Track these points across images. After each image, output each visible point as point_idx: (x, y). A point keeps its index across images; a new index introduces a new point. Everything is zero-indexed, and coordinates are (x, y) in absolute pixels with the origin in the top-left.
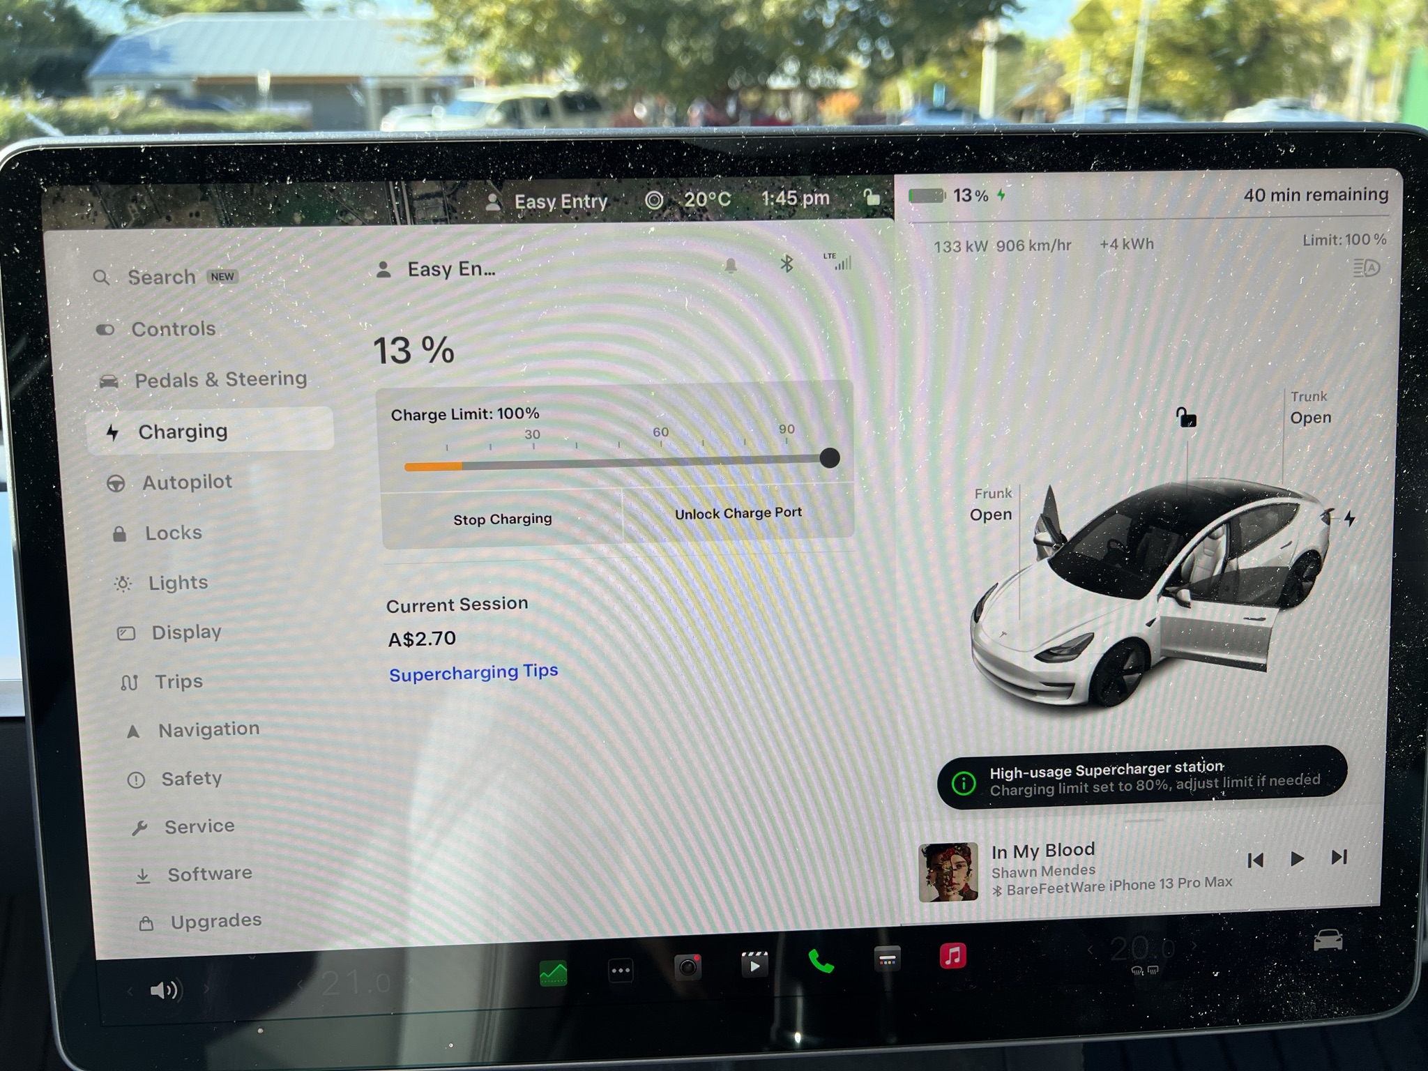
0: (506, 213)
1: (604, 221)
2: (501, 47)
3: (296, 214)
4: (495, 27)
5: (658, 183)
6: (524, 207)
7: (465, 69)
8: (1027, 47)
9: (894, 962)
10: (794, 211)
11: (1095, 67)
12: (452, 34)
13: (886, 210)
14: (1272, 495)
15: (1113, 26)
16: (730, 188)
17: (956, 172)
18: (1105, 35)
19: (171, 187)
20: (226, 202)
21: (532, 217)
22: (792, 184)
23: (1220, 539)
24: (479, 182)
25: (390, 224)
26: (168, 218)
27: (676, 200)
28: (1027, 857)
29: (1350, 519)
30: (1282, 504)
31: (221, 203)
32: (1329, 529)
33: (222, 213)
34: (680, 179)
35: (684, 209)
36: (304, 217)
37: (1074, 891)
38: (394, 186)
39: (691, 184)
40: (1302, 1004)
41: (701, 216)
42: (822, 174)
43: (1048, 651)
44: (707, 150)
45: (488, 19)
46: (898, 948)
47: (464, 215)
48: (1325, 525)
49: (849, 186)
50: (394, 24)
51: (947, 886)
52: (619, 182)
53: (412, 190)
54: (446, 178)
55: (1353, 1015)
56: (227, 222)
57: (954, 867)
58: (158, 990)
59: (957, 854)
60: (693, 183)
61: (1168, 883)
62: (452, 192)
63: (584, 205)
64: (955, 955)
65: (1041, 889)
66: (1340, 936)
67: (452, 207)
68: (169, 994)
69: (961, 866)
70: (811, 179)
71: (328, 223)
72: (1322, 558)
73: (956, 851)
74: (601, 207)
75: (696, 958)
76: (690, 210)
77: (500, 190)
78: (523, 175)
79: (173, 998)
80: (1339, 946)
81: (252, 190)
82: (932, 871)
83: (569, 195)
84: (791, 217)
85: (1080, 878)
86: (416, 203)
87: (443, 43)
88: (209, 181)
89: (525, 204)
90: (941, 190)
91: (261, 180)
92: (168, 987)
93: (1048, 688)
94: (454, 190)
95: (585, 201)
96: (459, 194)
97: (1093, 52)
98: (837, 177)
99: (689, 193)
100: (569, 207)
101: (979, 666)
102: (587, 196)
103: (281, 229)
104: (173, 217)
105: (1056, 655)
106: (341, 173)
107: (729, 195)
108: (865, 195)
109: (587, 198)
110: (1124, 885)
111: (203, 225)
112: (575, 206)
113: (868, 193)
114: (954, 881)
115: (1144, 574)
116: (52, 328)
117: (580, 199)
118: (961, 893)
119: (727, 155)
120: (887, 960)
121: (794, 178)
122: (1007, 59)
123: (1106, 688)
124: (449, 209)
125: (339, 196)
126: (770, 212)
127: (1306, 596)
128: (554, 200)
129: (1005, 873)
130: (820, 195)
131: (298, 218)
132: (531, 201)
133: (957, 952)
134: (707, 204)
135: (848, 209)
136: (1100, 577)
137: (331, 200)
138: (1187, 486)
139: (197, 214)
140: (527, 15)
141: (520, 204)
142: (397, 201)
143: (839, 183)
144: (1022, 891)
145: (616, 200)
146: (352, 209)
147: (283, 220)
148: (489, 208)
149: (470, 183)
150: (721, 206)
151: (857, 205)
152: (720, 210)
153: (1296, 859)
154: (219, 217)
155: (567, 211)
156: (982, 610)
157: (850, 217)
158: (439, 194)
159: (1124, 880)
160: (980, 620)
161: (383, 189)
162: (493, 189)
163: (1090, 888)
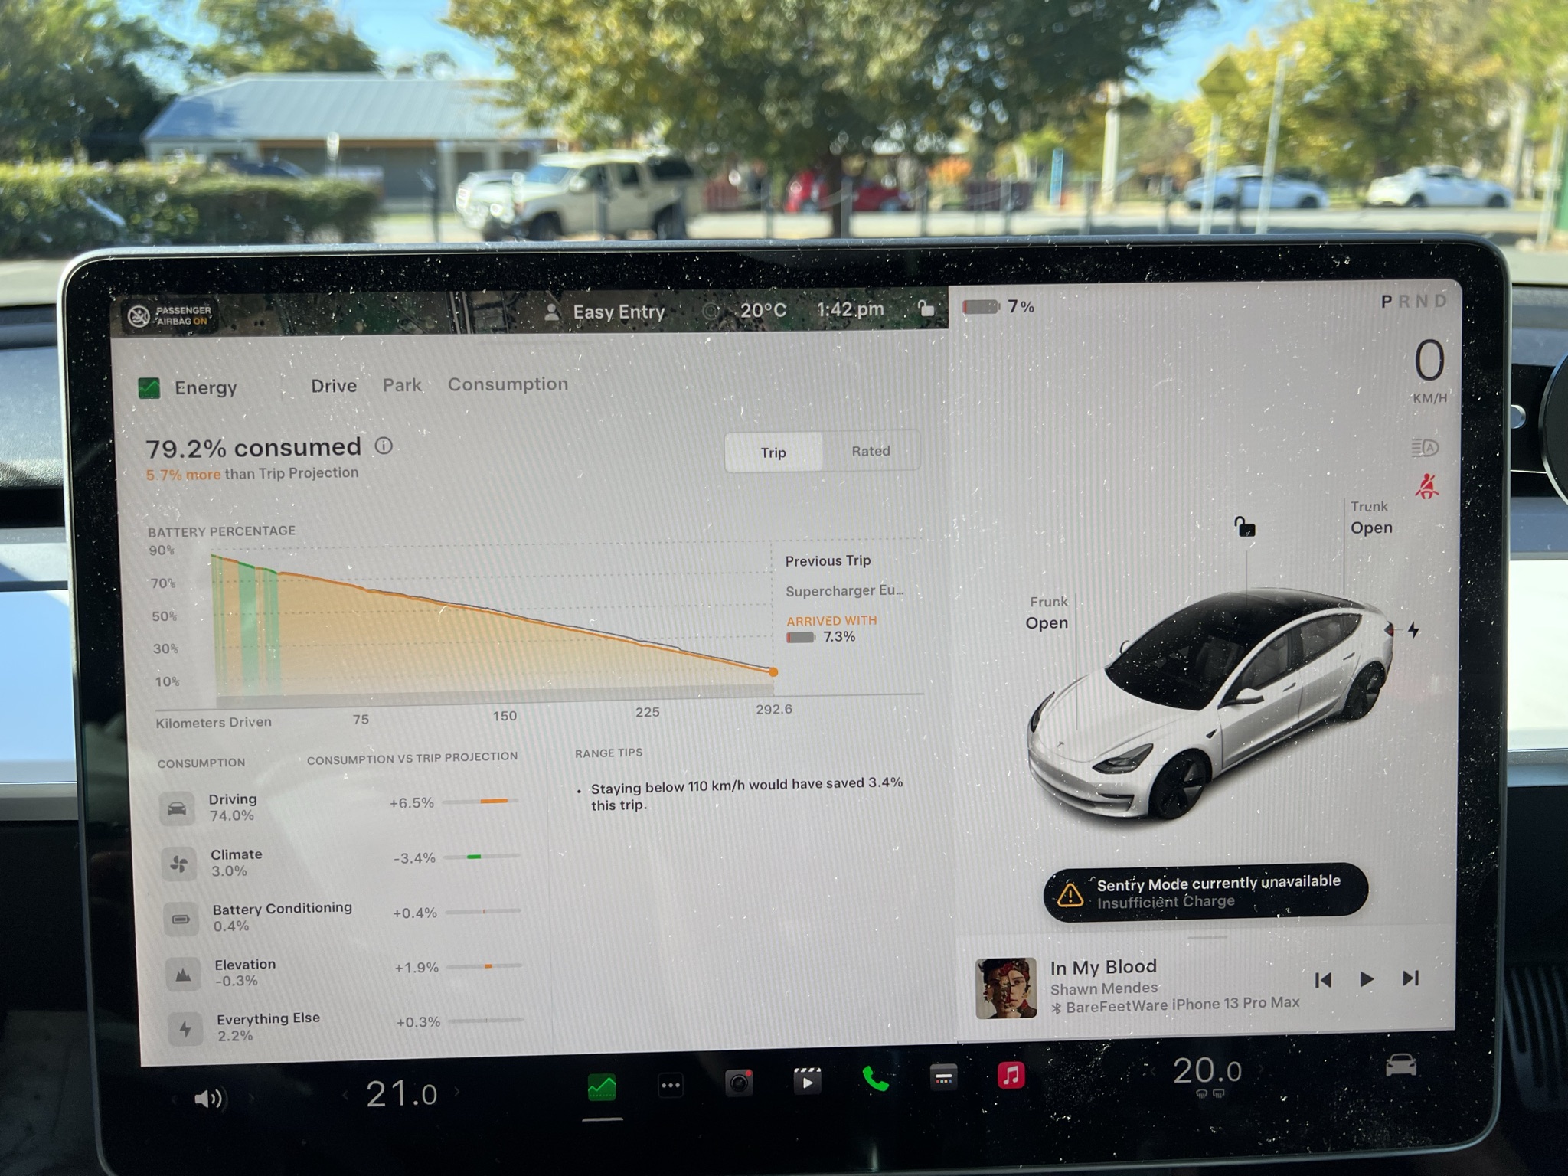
0: (565, 323)
1: (662, 331)
2: (586, 109)
3: (358, 323)
4: (580, 87)
5: (715, 294)
6: (582, 317)
7: (548, 132)
8: (1154, 110)
9: (950, 1081)
10: (849, 322)
11: (1226, 132)
12: (534, 96)
13: (940, 321)
14: (1334, 605)
15: (1247, 88)
16: (785, 299)
17: (1009, 284)
18: (1238, 98)
19: (237, 297)
20: (290, 311)
21: (590, 326)
22: (847, 295)
23: (1281, 650)
24: (538, 292)
25: (450, 333)
26: (234, 327)
27: (732, 311)
28: (1087, 973)
29: (1414, 630)
30: (1343, 615)
31: (285, 313)
32: (1392, 641)
33: (286, 322)
34: (736, 290)
35: (740, 320)
36: (365, 325)
37: (1136, 1009)
38: (455, 296)
39: (747, 296)
40: (1375, 1133)
41: (757, 327)
42: (876, 285)
43: (1106, 762)
44: (762, 262)
45: (573, 80)
46: (954, 1066)
47: (523, 325)
48: (1388, 636)
49: (904, 298)
50: (473, 85)
51: (1005, 1003)
52: (677, 293)
53: (472, 301)
54: (505, 288)
55: (1428, 1144)
56: (291, 331)
57: (1012, 983)
58: (202, 1099)
59: (1015, 969)
60: (749, 295)
61: (1233, 1003)
62: (512, 302)
63: (641, 316)
64: (1013, 1075)
65: (1102, 1007)
66: (1413, 1061)
67: (511, 317)
68: (213, 1102)
69: (1019, 982)
70: (866, 291)
71: (389, 332)
72: (1386, 668)
73: (1014, 967)
74: (658, 318)
75: (748, 1073)
76: (746, 321)
77: (559, 301)
78: (581, 286)
79: (218, 1107)
80: (1413, 1071)
81: (315, 299)
82: (989, 986)
83: (627, 306)
84: (845, 328)
85: (1141, 997)
86: (476, 313)
87: (524, 105)
88: (275, 291)
89: (583, 314)
90: (995, 301)
91: (325, 290)
92: (213, 1096)
93: (1107, 800)
94: (513, 300)
95: (643, 312)
96: (517, 304)
97: (1224, 116)
98: (892, 288)
99: (745, 304)
100: (627, 317)
101: (1036, 777)
102: (644, 307)
103: (343, 337)
104: (238, 326)
105: (1115, 766)
106: (403, 283)
107: (785, 306)
108: (919, 307)
109: (644, 309)
110: (1188, 1004)
111: (268, 334)
112: (632, 317)
113: (922, 304)
114: (1012, 997)
115: (1204, 684)
116: (117, 432)
117: (637, 309)
118: (1019, 1010)
119: (782, 267)
120: (944, 1079)
121: (849, 289)
122: (1131, 123)
123: (1166, 800)
124: (508, 319)
125: (400, 305)
126: (825, 323)
127: (1371, 709)
128: (612, 310)
129: (1065, 990)
130: (875, 306)
131: (360, 327)
132: (589, 311)
133: (1015, 1072)
134: (763, 315)
135: (902, 320)
136: (1158, 687)
137: (392, 309)
138: (1246, 595)
139: (262, 323)
140: (614, 76)
141: (579, 314)
142: (457, 310)
143: (894, 294)
144: (1082, 1009)
145: (673, 311)
146: (413, 318)
147: (345, 328)
148: (548, 318)
149: (529, 294)
150: (776, 316)
151: (911, 316)
152: (775, 321)
153: (1365, 979)
154: (283, 327)
155: (625, 321)
156: (1038, 719)
157: (905, 328)
158: (499, 304)
159: (1187, 1000)
160: (1037, 729)
161: (444, 299)
162: (552, 300)
163: (1151, 1007)
